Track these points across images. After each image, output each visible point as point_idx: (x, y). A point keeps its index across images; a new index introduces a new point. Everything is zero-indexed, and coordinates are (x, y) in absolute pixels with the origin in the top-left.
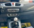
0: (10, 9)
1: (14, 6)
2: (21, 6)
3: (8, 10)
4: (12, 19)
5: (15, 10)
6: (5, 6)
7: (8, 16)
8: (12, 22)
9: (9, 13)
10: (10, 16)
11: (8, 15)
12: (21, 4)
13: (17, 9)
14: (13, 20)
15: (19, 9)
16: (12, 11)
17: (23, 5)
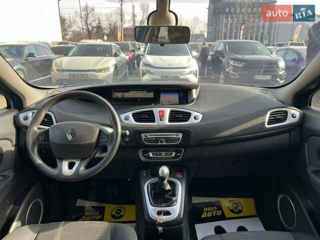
0: (149, 136)
1: (166, 122)
2: (192, 121)
3: (143, 135)
4: (153, 169)
5: (167, 140)
6: (132, 121)
7: (143, 159)
8: (154, 180)
9: (147, 149)
10: (149, 157)
11: (140, 153)
12: (194, 114)
13: (173, 135)
14: (155, 174)
15: (180, 136)
16: (157, 140)
17: (200, 116)
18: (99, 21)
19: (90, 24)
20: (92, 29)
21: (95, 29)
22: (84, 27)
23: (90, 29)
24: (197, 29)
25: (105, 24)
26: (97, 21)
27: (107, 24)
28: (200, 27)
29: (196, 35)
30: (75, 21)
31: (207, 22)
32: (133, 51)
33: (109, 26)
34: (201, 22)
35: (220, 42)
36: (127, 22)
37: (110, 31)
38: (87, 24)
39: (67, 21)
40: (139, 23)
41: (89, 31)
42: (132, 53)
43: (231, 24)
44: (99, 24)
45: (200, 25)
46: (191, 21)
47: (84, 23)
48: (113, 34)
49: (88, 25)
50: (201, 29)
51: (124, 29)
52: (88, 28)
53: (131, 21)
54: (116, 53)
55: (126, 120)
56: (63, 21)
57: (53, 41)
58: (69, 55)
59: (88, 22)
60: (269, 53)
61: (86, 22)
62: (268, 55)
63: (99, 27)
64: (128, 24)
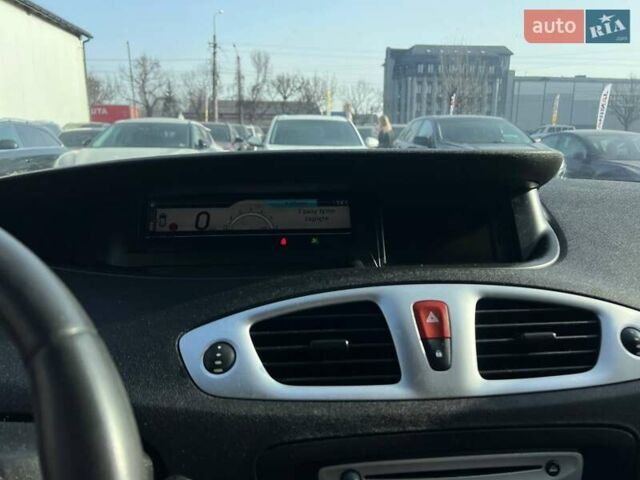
12: (614, 317)
18: (169, 87)
19: (150, 93)
20: (155, 103)
21: (161, 104)
22: (138, 98)
23: (151, 102)
24: (364, 104)
25: (180, 93)
26: (165, 88)
27: (186, 93)
28: (369, 100)
29: (363, 116)
30: (118, 87)
31: (382, 89)
32: (238, 140)
33: (188, 97)
34: (373, 89)
35: (424, 120)
36: (225, 88)
37: (190, 107)
38: (143, 92)
39: (104, 87)
40: (250, 91)
41: (147, 106)
42: (237, 146)
43: (429, 96)
44: (170, 93)
45: (372, 94)
46: (352, 88)
47: (137, 90)
48: (197, 113)
49: (145, 93)
50: (371, 103)
51: (220, 102)
52: (147, 101)
53: (233, 87)
54: (201, 143)
55: (211, 367)
56: (92, 86)
57: (68, 122)
58: (94, 145)
59: (146, 89)
60: (529, 141)
61: (142, 88)
62: (529, 145)
63: (169, 100)
64: (227, 94)
